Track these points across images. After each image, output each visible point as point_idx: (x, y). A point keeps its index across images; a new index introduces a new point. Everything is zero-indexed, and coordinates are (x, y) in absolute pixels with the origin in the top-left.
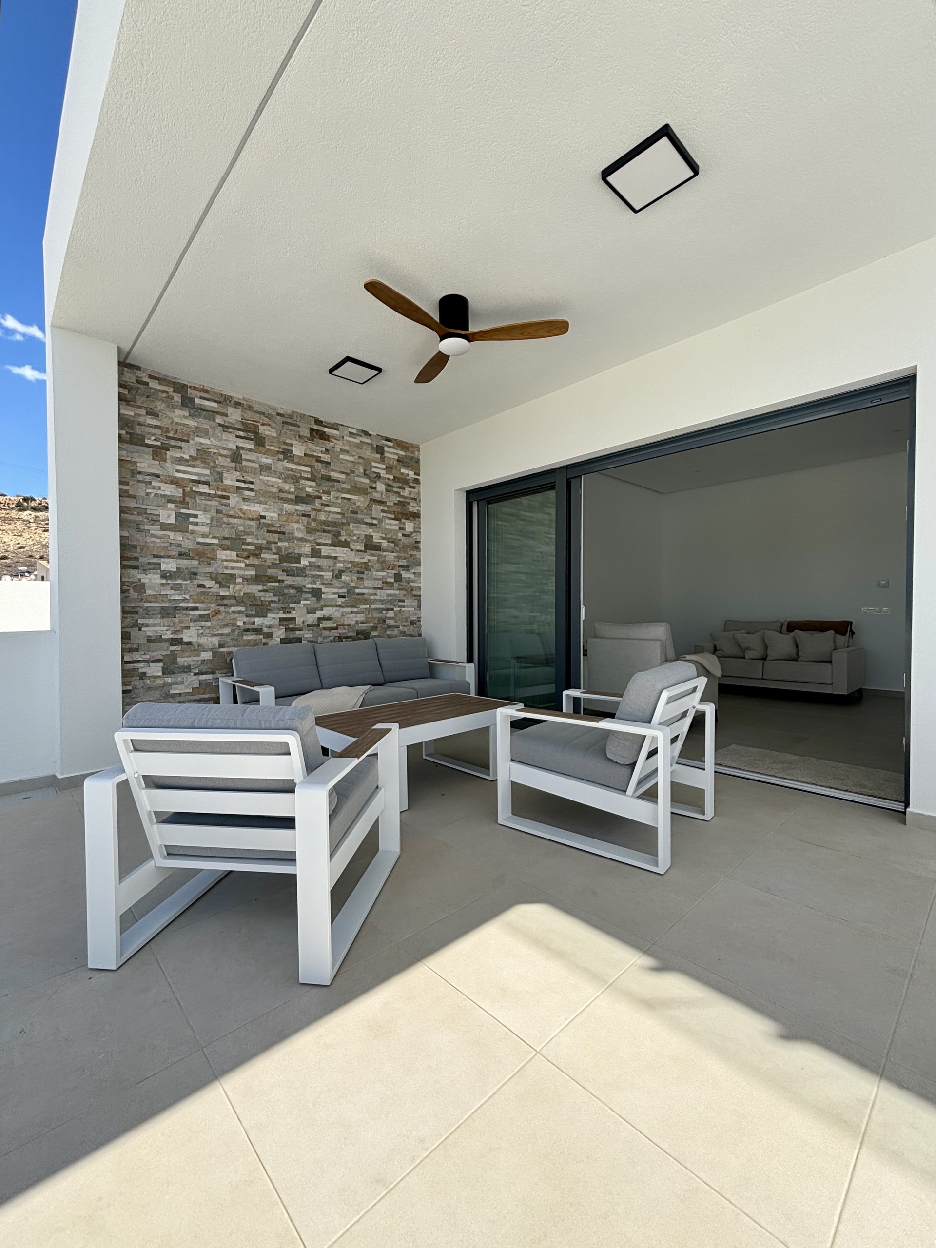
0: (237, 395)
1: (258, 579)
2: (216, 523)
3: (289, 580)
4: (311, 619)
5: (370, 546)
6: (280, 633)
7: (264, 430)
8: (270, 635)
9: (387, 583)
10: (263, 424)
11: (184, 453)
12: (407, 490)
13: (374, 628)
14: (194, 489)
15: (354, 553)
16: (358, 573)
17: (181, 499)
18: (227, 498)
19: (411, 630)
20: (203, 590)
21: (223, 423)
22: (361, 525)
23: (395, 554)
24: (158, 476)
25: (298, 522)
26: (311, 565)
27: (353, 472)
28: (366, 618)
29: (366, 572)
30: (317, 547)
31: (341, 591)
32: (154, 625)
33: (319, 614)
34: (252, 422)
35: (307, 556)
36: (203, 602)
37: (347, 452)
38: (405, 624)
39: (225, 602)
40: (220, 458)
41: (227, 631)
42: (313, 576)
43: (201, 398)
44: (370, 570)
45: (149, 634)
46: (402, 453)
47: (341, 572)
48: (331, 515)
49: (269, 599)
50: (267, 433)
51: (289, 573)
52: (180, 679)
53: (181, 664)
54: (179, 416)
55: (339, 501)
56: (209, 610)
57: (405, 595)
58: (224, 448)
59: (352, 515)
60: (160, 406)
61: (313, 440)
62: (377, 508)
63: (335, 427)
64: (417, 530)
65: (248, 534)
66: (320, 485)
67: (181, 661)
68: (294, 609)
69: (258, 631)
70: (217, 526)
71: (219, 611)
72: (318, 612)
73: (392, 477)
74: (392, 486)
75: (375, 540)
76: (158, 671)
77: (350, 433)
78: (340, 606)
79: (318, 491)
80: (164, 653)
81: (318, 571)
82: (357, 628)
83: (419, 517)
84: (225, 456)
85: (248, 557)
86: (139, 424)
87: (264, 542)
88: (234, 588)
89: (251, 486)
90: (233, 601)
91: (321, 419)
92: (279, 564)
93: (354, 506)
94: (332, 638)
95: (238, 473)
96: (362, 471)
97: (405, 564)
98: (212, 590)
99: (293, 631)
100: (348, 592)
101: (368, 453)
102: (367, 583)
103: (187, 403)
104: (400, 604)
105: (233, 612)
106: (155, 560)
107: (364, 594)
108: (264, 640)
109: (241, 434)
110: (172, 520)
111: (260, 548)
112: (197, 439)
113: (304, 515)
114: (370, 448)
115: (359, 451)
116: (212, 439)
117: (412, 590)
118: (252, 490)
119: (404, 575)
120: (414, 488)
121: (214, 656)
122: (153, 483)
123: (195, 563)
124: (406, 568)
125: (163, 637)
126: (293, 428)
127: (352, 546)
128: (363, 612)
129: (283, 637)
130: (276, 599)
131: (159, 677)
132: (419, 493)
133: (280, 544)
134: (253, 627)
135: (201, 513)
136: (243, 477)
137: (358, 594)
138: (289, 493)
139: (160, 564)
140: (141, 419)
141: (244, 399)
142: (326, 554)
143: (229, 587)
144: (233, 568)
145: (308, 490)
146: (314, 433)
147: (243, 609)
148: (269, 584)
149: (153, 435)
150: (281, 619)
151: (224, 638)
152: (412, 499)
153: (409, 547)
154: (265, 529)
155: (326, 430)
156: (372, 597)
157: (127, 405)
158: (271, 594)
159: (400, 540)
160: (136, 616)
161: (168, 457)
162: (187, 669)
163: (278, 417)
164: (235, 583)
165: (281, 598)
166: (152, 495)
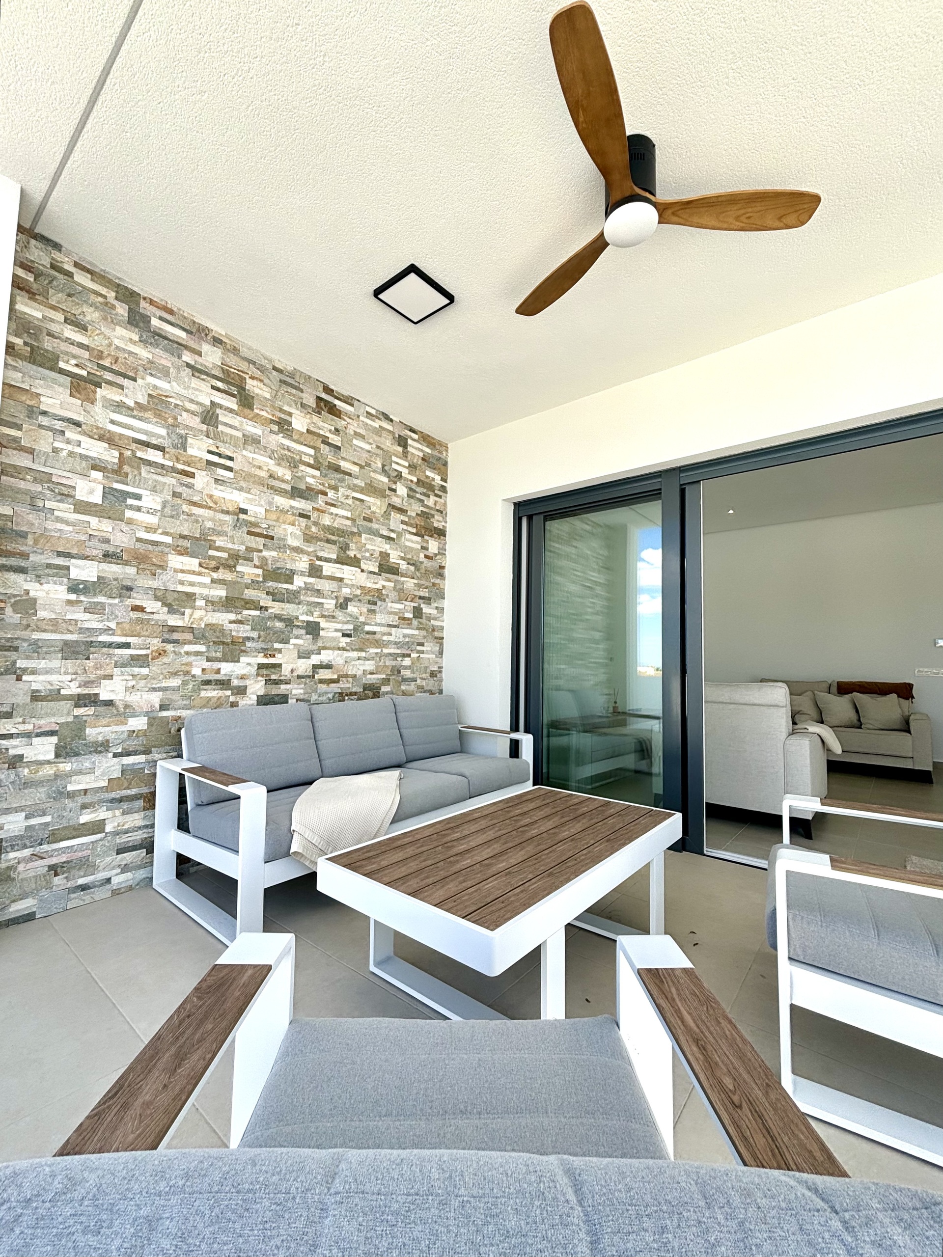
0: (218, 329)
1: (230, 603)
2: (169, 511)
3: (276, 608)
4: (304, 666)
5: (386, 568)
6: (257, 688)
7: (252, 386)
8: (241, 691)
9: (404, 619)
10: (252, 378)
11: (126, 396)
12: (433, 498)
13: (386, 681)
14: (139, 454)
15: (365, 574)
16: (369, 602)
17: (116, 467)
18: (192, 475)
19: (430, 684)
20: (139, 615)
21: (193, 363)
22: (375, 538)
23: (416, 581)
24: (78, 424)
25: (293, 525)
26: (307, 588)
27: (369, 465)
28: (377, 667)
29: (379, 603)
30: (318, 563)
31: (346, 627)
32: (47, 672)
33: (315, 659)
34: (236, 372)
35: (302, 574)
36: (139, 636)
37: (363, 437)
38: (424, 676)
39: (175, 636)
40: (184, 414)
41: (175, 682)
42: (310, 604)
43: (161, 318)
44: (384, 600)
45: (34, 686)
46: (428, 450)
47: (347, 600)
48: (338, 520)
49: (245, 635)
50: (257, 391)
51: (276, 596)
52: (87, 764)
53: (90, 739)
54: (122, 338)
55: (350, 501)
56: (149, 648)
57: (425, 637)
58: (192, 401)
59: (366, 523)
60: (91, 315)
61: (320, 413)
62: (396, 517)
63: (348, 400)
64: (442, 552)
65: (219, 534)
66: (326, 476)
67: (93, 733)
68: (280, 651)
69: (224, 684)
70: (172, 517)
71: (165, 651)
72: (313, 657)
73: (415, 480)
74: (415, 491)
75: (391, 560)
76: (46, 752)
77: (367, 412)
78: (344, 649)
79: (323, 485)
80: (62, 720)
81: (317, 597)
82: (364, 681)
83: (445, 536)
84: (193, 413)
85: (216, 569)
86: (50, 334)
87: (243, 548)
88: (191, 615)
89: (229, 463)
90: (189, 636)
91: (332, 387)
92: (261, 582)
93: (368, 512)
94: (330, 696)
95: (211, 441)
96: (380, 465)
97: (427, 595)
98: (155, 616)
99: (277, 684)
100: (355, 629)
101: (388, 444)
102: (380, 618)
103: (138, 320)
104: (419, 648)
105: (187, 653)
106: (60, 561)
107: (374, 633)
108: (232, 699)
109: (220, 385)
110: (97, 498)
111: (234, 559)
112: (150, 379)
113: (302, 515)
114: (391, 437)
115: (377, 438)
116: (174, 384)
117: (433, 630)
118: (230, 469)
119: (426, 609)
120: (440, 497)
121: (150, 724)
122: (68, 434)
123: (131, 571)
124: (427, 600)
125: (63, 692)
126: (294, 391)
127: (363, 566)
128: (373, 659)
129: (261, 693)
130: (255, 634)
131: (49, 762)
132: (445, 504)
133: (265, 553)
134: (217, 677)
135: (148, 493)
136: (218, 448)
137: (368, 633)
138: (283, 481)
139: (68, 568)
140: (55, 328)
141: (227, 336)
142: (329, 574)
143: (183, 614)
144: (192, 584)
145: (310, 480)
146: (322, 404)
147: (203, 648)
148: (246, 612)
149: (74, 357)
150: (261, 666)
151: (169, 695)
152: (438, 511)
153: (432, 572)
154: (245, 529)
155: (337, 402)
156: (385, 638)
157: (30, 298)
158: (249, 628)
159: (422, 563)
160: (13, 655)
161: (98, 396)
162: (102, 747)
163: (274, 373)
164: (193, 607)
165: (262, 633)
166: (64, 453)
